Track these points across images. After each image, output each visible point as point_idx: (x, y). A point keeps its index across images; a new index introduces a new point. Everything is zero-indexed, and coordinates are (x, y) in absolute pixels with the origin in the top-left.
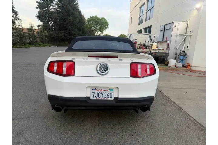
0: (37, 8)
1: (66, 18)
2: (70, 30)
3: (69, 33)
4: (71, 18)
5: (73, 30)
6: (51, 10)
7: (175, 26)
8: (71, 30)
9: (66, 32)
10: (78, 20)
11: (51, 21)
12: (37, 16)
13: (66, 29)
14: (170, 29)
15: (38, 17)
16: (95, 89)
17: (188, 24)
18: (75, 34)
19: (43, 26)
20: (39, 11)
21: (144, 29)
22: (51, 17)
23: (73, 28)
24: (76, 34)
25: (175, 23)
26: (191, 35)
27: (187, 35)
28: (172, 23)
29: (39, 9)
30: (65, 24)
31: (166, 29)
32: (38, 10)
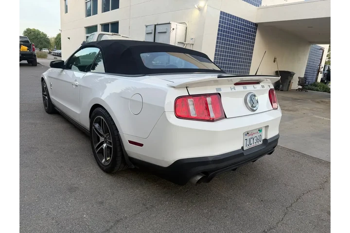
7: (173, 29)
14: (165, 32)
16: (248, 133)
17: (187, 28)
21: (102, 25)
25: (173, 25)
26: (193, 44)
27: (187, 44)
28: (169, 23)
31: (157, 31)
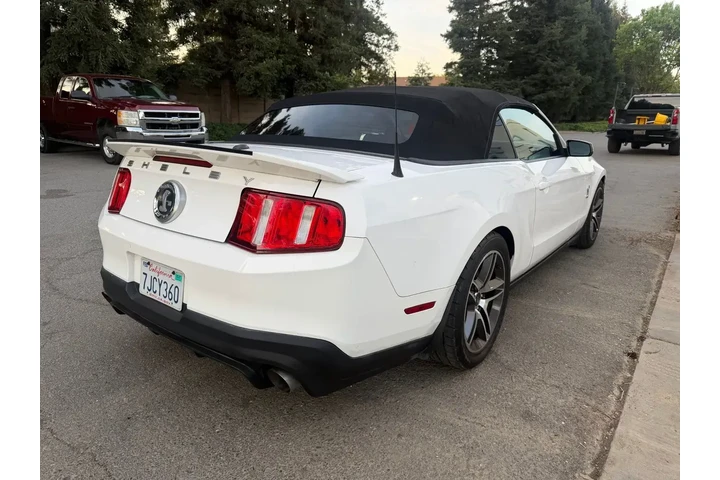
0: (451, 9)
1: (539, 32)
2: (547, 73)
3: (544, 82)
4: (556, 29)
5: (559, 70)
6: (490, 11)
8: (550, 70)
9: (533, 79)
10: (584, 31)
11: (486, 46)
12: (446, 36)
13: (535, 71)
15: (448, 36)
18: (562, 85)
19: (462, 65)
20: (455, 18)
22: (487, 32)
23: (561, 62)
24: (568, 85)
29: (455, 13)
30: (533, 52)
32: (454, 15)
